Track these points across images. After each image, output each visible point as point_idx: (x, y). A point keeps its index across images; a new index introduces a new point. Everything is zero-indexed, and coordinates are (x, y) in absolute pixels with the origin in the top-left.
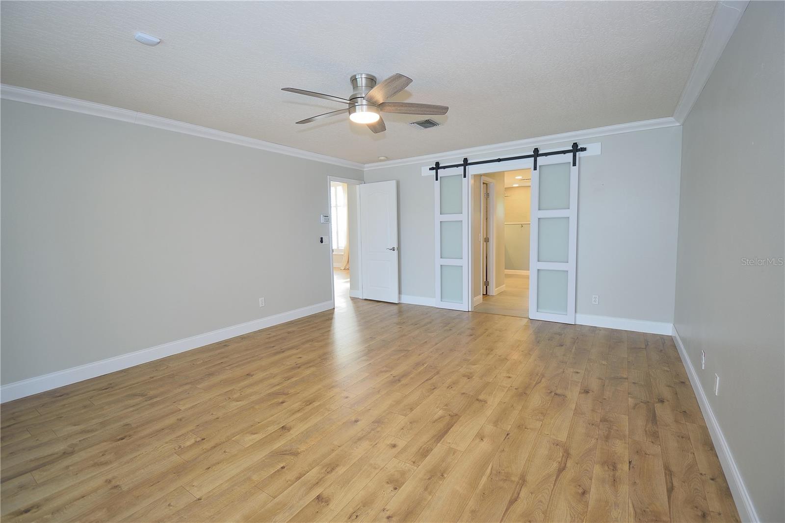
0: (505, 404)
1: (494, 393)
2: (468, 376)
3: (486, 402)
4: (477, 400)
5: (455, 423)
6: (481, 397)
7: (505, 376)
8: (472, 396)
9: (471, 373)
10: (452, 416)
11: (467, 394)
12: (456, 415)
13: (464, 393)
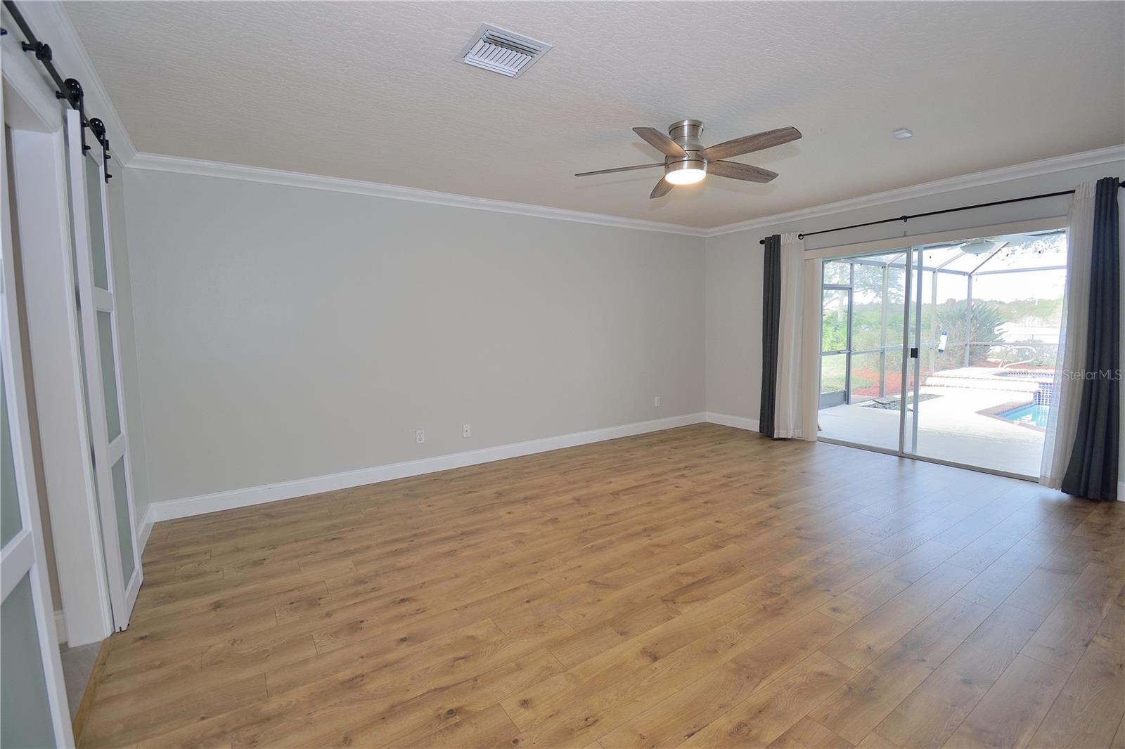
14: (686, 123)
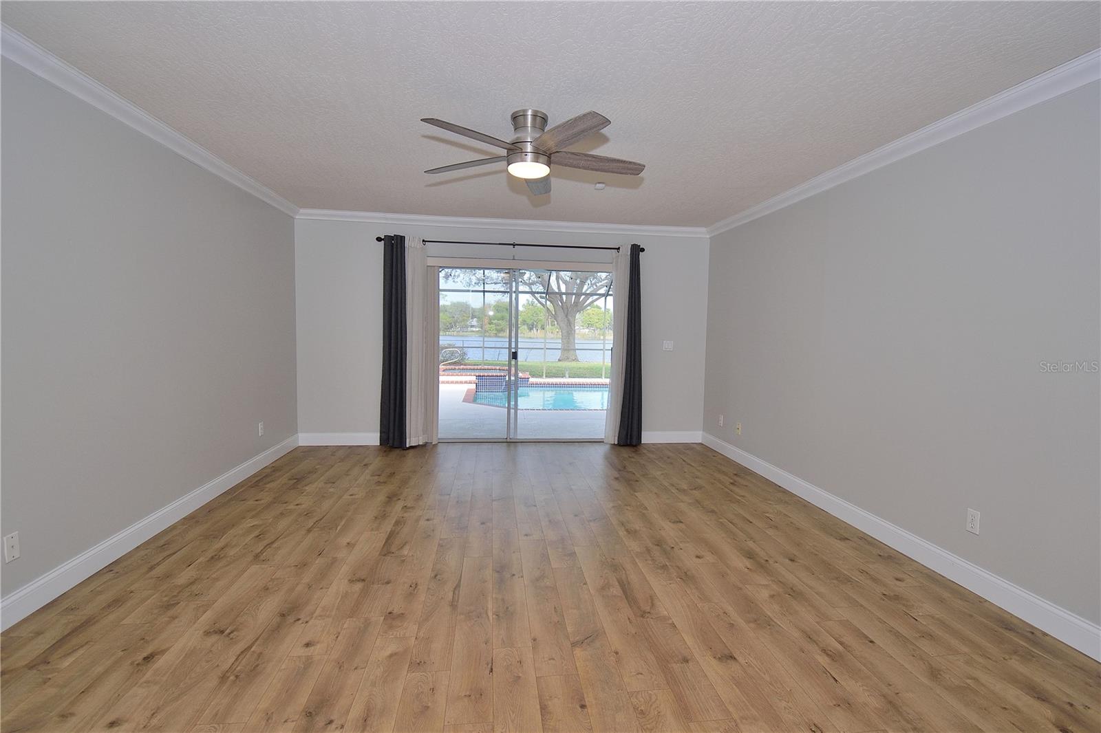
0: (321, 587)
1: (340, 597)
2: (394, 619)
3: (351, 581)
4: (363, 580)
5: (383, 548)
6: (358, 587)
7: (318, 646)
8: (373, 583)
9: (391, 627)
10: (390, 553)
11: (383, 584)
12: (385, 555)
13: (388, 583)
14: (530, 113)
